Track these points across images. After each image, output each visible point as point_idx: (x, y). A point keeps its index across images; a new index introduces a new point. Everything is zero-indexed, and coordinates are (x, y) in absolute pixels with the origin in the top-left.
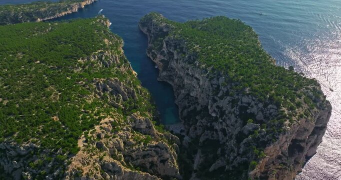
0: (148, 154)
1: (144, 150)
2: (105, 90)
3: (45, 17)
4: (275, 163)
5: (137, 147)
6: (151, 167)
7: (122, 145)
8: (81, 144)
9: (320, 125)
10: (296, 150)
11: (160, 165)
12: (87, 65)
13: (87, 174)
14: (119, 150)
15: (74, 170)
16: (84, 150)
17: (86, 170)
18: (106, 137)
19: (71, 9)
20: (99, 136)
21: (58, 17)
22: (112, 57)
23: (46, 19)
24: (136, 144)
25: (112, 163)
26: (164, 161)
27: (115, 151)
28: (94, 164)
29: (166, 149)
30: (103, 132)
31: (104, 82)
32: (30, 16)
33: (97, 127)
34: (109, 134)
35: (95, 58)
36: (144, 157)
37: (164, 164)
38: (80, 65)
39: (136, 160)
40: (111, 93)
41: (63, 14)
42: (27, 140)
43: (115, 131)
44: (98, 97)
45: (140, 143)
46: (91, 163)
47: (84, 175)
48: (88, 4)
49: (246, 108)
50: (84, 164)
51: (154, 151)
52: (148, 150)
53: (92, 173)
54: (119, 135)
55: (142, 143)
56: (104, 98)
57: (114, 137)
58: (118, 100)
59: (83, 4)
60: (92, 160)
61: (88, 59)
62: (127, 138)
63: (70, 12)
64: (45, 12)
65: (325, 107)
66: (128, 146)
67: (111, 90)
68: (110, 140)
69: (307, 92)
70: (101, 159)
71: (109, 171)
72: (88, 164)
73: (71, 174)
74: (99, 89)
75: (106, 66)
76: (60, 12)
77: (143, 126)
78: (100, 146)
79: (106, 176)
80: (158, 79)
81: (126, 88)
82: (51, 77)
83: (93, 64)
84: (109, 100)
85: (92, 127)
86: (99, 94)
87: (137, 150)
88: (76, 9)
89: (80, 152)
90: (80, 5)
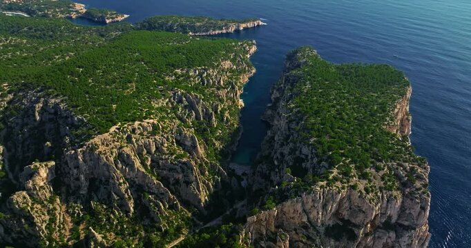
0: (175, 169)
1: (172, 163)
2: (180, 101)
3: (197, 32)
4: (298, 231)
5: (167, 157)
6: (174, 185)
7: (153, 149)
8: (113, 129)
9: (406, 223)
10: (344, 234)
11: (183, 185)
12: (182, 76)
13: (100, 152)
14: (149, 152)
15: (92, 144)
16: (111, 134)
17: (101, 148)
18: (141, 134)
19: (228, 29)
20: (134, 131)
21: (210, 35)
22: (216, 77)
23: (198, 34)
24: (168, 154)
25: (127, 155)
26: (188, 183)
27: (143, 150)
28: (113, 148)
29: (192, 170)
30: (139, 128)
31: (183, 93)
32: (184, 29)
33: (137, 123)
34: (145, 133)
35: (195, 72)
36: (171, 170)
37: (187, 186)
38: (175, 74)
39: (162, 169)
40: (185, 107)
41: (217, 32)
42: (82, 114)
43: (154, 133)
44: (170, 106)
45: (172, 154)
46: (111, 147)
47: (97, 152)
48: (249, 26)
49: (303, 161)
50: (103, 144)
51: (181, 167)
52: (175, 164)
53: (105, 154)
54: (155, 139)
55: (174, 156)
56: (174, 109)
57: (148, 138)
58: (189, 116)
59: (242, 26)
60: (112, 144)
61: (187, 72)
62: (162, 144)
63: (224, 31)
64: (200, 27)
65: (416, 198)
66: (159, 152)
67: (186, 103)
68: (142, 138)
69: (397, 169)
70: (121, 147)
71: (123, 162)
72: (107, 145)
73: (89, 147)
74: (174, 99)
75: (203, 84)
76: (214, 30)
77: (188, 143)
78: (129, 139)
79: (118, 163)
80: (262, 118)
81: (206, 108)
82: (141, 76)
83: (189, 77)
84: (179, 112)
85: (134, 121)
86: (172, 104)
87: (165, 159)
88: (232, 29)
89: (107, 134)
90: (238, 27)
